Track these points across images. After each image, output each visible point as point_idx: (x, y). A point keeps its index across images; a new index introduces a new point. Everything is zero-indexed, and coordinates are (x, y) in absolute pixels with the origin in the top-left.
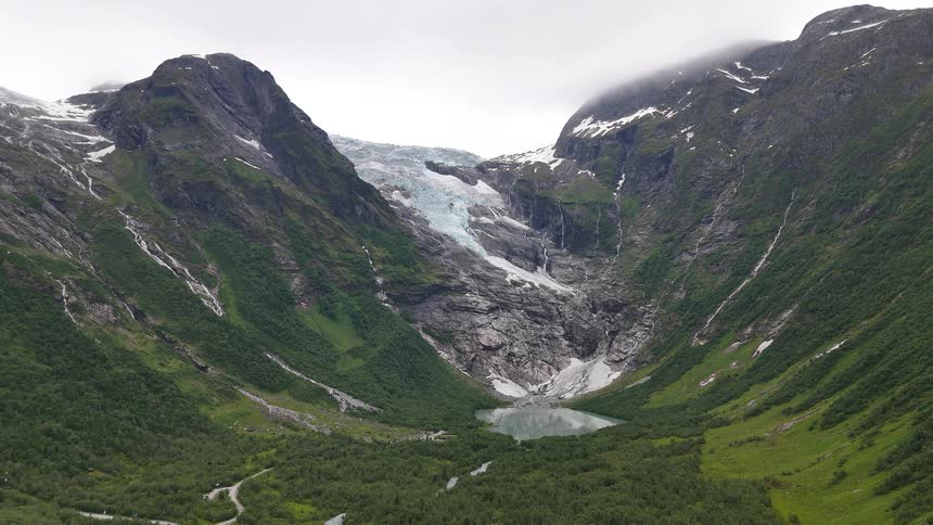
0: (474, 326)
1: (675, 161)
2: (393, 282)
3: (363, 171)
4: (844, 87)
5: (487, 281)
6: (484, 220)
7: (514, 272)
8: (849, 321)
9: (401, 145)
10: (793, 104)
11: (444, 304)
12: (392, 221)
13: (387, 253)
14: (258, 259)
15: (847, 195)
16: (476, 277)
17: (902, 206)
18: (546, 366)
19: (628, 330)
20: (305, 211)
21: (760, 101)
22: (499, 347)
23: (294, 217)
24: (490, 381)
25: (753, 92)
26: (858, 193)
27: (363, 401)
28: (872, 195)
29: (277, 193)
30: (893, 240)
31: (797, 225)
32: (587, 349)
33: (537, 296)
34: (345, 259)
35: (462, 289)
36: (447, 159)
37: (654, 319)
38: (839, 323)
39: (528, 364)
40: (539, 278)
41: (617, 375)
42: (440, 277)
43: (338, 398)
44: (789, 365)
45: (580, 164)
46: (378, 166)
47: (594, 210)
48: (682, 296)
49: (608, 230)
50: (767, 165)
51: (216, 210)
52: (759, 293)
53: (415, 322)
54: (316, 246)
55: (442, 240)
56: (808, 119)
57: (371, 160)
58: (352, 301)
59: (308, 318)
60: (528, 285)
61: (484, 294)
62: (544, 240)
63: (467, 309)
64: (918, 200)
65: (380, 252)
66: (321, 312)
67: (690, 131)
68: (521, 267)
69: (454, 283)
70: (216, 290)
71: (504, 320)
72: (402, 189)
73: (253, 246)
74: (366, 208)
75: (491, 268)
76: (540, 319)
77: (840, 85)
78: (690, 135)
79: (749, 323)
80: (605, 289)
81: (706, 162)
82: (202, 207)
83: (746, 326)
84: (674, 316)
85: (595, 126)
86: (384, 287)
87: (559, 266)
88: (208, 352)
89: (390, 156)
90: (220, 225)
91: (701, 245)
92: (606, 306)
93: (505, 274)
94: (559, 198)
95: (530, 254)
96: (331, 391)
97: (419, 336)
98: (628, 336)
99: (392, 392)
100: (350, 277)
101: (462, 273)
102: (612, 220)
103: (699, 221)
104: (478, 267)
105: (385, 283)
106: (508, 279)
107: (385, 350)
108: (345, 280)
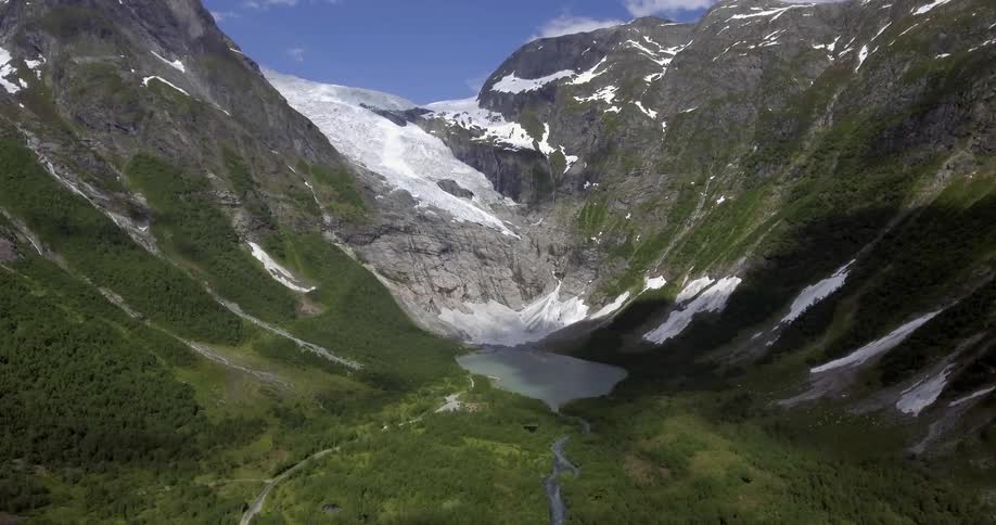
0: (428, 267)
2: (341, 222)
5: (435, 222)
11: (395, 245)
13: (333, 191)
16: (424, 218)
19: (575, 272)
22: (453, 289)
25: (662, 63)
32: (535, 290)
33: (485, 239)
34: (289, 195)
35: (411, 230)
42: (389, 217)
45: (506, 116)
48: (623, 241)
51: (139, 133)
53: (368, 262)
54: (256, 180)
61: (433, 236)
63: (419, 251)
65: (324, 190)
69: (401, 224)
71: (456, 261)
74: (306, 143)
76: (489, 261)
80: (546, 233)
81: (630, 122)
82: (122, 130)
84: (619, 259)
86: (333, 226)
91: (633, 195)
92: (550, 250)
97: (374, 279)
98: (576, 278)
100: (296, 214)
105: (333, 222)
106: (455, 222)
108: (291, 217)
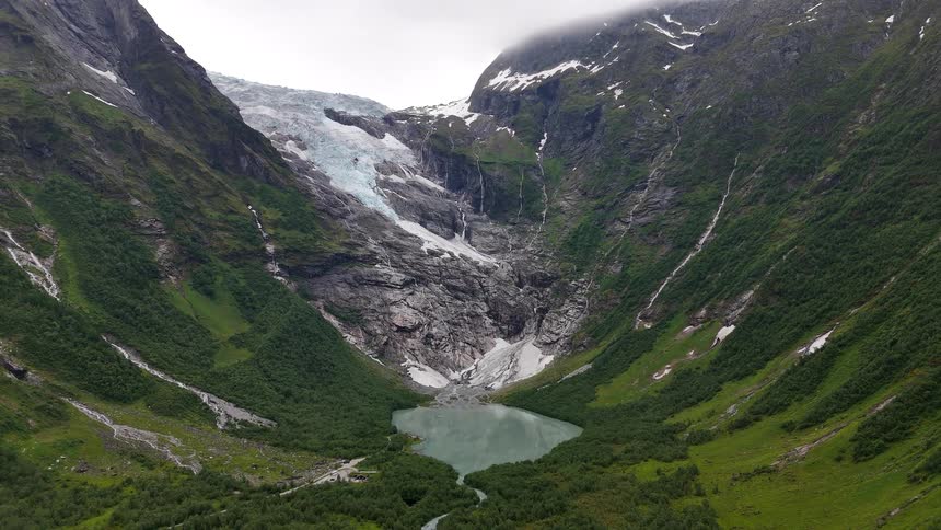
0: (386, 303)
1: (603, 120)
2: (287, 251)
3: (250, 117)
4: (789, 44)
5: (400, 249)
6: (394, 178)
7: (430, 240)
8: (830, 309)
9: (295, 88)
10: (733, 61)
11: (350, 277)
12: (285, 176)
13: (280, 215)
14: (109, 220)
15: (800, 162)
16: (389, 245)
17: (870, 176)
18: (468, 349)
19: (559, 307)
20: (176, 161)
21: (693, 58)
22: (415, 328)
23: (160, 167)
24: (406, 370)
25: (683, 48)
26: (813, 161)
27: (249, 410)
28: (831, 162)
29: (138, 138)
30: (868, 214)
31: (742, 194)
32: (513, 328)
33: (458, 268)
34: (226, 222)
35: (371, 259)
36: (349, 108)
37: (588, 296)
38: (820, 310)
39: (449, 347)
40: (457, 247)
41: (549, 359)
42: (345, 244)
43: (215, 408)
44: (767, 360)
45: (498, 120)
46: (268, 111)
47: (517, 172)
48: (619, 270)
49: (531, 194)
50: (707, 126)
51: (54, 156)
52: (709, 269)
53: (315, 298)
54: (189, 205)
55: (346, 201)
56: (751, 78)
57: (260, 104)
58: (235, 273)
59: (177, 295)
60: (447, 256)
61: (396, 265)
62: (462, 204)
63: (378, 283)
64: (893, 170)
65: (271, 214)
66: (195, 288)
67: (618, 88)
68: (437, 234)
69: (361, 252)
70: (50, 261)
71: (421, 295)
72: (297, 139)
73: (105, 203)
74: (253, 159)
75: (404, 235)
76: (461, 294)
77: (786, 41)
78: (619, 93)
79: (702, 305)
80: (531, 260)
81: (638, 122)
82: (36, 151)
83: (699, 309)
84: (611, 292)
85: (513, 79)
86: (276, 257)
87: (480, 233)
88: (29, 350)
89: (283, 100)
90: (60, 176)
91: (635, 214)
92: (533, 280)
93: (420, 242)
94: (477, 156)
95: (448, 219)
96: (205, 398)
97: (320, 317)
98: (560, 314)
99: (288, 394)
100: (235, 245)
101: (370, 240)
102: (535, 183)
103: (632, 187)
104: (389, 234)
105: (277, 251)
106: (424, 248)
107: (279, 338)
108: (226, 247)
